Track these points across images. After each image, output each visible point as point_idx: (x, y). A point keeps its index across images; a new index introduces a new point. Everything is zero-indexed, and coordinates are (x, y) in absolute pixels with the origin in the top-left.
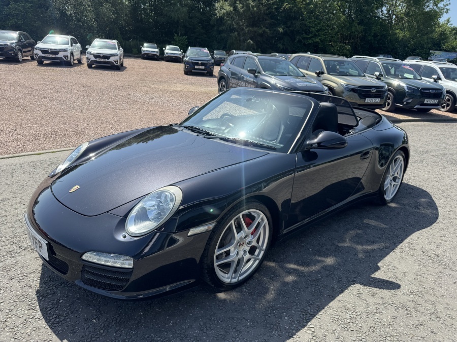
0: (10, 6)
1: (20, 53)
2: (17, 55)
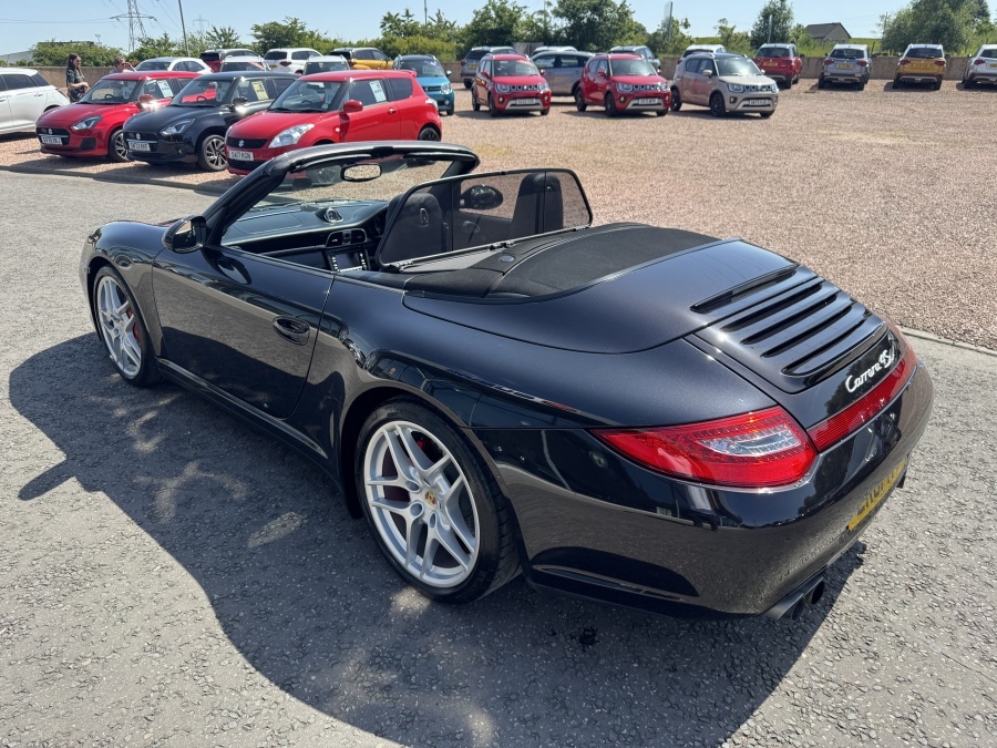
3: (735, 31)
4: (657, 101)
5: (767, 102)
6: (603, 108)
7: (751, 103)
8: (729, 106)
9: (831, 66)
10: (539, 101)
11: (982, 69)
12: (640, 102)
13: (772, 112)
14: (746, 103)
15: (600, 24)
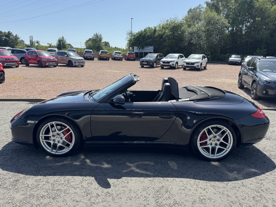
0: (166, 42)
1: (155, 64)
2: (153, 64)
3: (52, 45)
4: (54, 63)
5: (83, 63)
6: (38, 65)
7: (80, 63)
8: (74, 64)
9: (86, 54)
10: (16, 63)
11: (116, 56)
12: (50, 63)
13: (84, 66)
14: (78, 63)
15: (9, 40)
